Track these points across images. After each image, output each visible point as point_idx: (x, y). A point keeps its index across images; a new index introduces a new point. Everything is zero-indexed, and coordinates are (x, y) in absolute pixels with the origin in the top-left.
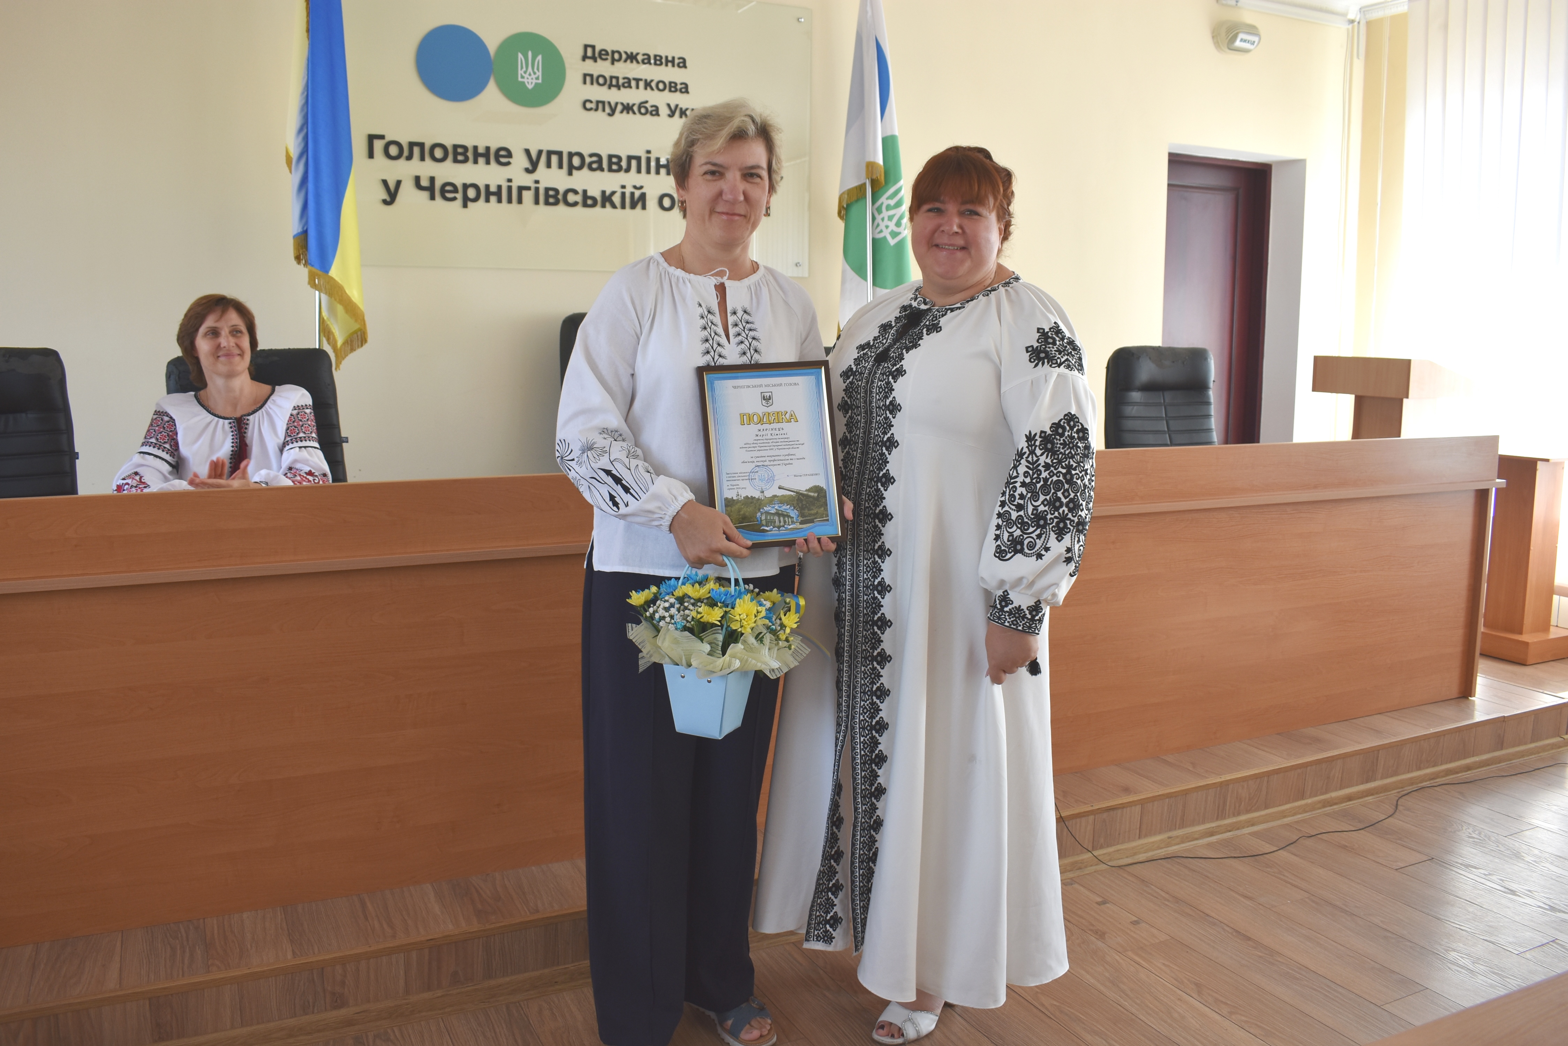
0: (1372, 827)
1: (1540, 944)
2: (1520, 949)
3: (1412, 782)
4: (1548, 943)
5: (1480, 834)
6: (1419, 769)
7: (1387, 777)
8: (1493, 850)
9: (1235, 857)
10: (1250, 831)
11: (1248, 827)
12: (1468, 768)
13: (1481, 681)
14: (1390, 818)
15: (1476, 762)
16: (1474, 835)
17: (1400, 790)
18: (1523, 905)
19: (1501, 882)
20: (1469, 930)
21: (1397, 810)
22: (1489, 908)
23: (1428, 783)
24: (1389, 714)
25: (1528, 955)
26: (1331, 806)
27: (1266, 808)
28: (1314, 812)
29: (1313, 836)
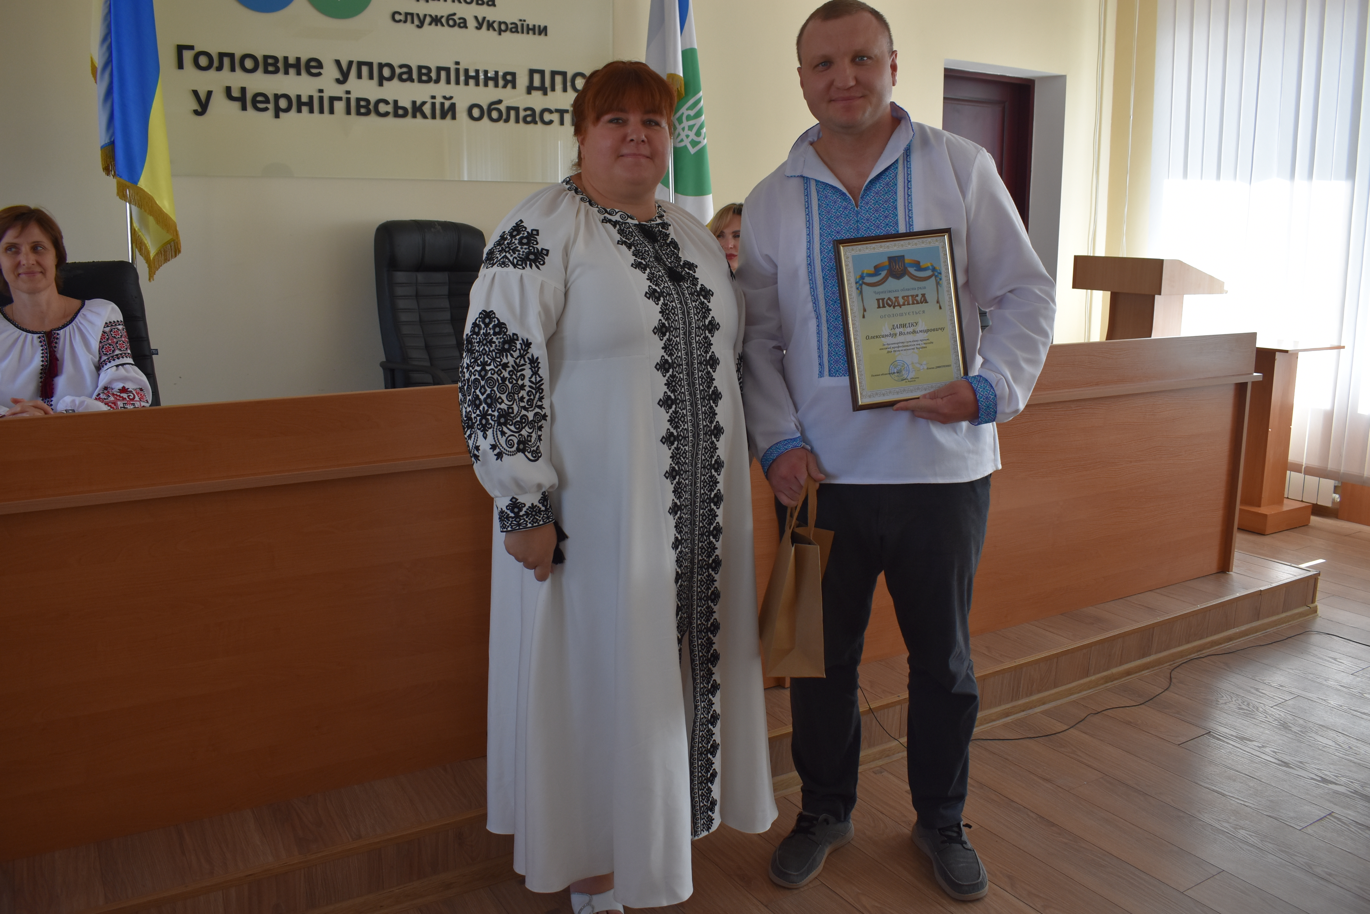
0: (1150, 701)
1: (1319, 818)
2: (1301, 824)
3: (1181, 654)
4: (1325, 816)
5: (1248, 704)
6: (1188, 642)
7: (1160, 652)
8: (1263, 722)
9: (1030, 738)
10: (1042, 710)
11: (1039, 706)
12: (1230, 639)
13: (1238, 556)
14: (1166, 692)
15: (1236, 633)
16: (1244, 707)
17: (1172, 663)
18: (1298, 778)
19: (1274, 754)
20: (1253, 806)
21: (1172, 683)
22: (1268, 782)
23: (1196, 654)
24: (1158, 591)
25: (1309, 830)
26: (1112, 681)
27: (1055, 687)
28: (1097, 688)
29: (1099, 712)
